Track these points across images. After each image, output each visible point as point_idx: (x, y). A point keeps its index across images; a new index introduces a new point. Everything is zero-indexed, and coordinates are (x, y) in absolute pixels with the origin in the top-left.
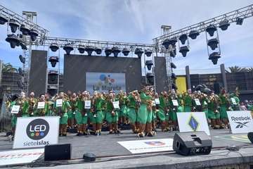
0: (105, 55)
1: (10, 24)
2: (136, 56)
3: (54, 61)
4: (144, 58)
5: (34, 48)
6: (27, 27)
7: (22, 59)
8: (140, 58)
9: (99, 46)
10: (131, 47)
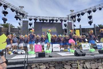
0: (49, 22)
1: (16, 12)
2: (61, 22)
3: (31, 24)
4: (64, 23)
5: (23, 19)
6: (21, 12)
7: (20, 24)
8: (62, 23)
9: (47, 19)
10: (59, 18)
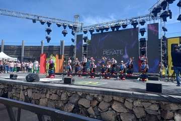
0: (111, 30)
3: (85, 39)
